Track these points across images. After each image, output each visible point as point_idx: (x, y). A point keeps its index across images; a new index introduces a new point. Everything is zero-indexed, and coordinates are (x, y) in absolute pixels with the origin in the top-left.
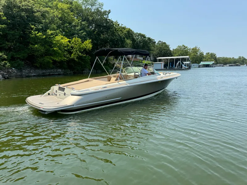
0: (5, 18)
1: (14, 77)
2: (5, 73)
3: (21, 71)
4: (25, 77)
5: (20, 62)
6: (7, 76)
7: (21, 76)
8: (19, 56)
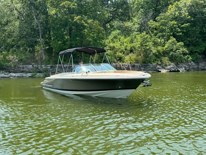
0: (189, 17)
1: (193, 70)
2: (187, 66)
3: (198, 64)
4: (201, 70)
5: (198, 56)
6: (188, 68)
7: (198, 69)
8: (197, 50)
